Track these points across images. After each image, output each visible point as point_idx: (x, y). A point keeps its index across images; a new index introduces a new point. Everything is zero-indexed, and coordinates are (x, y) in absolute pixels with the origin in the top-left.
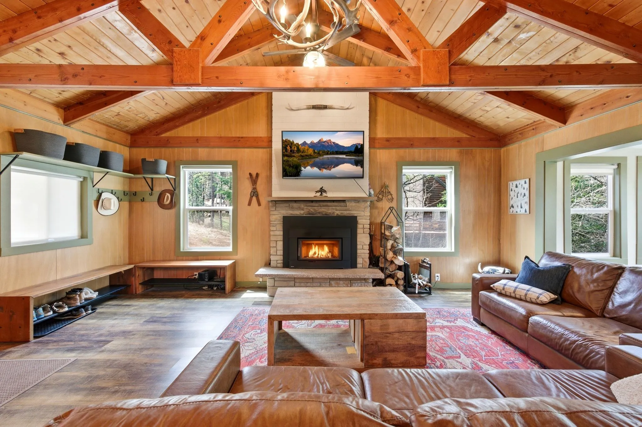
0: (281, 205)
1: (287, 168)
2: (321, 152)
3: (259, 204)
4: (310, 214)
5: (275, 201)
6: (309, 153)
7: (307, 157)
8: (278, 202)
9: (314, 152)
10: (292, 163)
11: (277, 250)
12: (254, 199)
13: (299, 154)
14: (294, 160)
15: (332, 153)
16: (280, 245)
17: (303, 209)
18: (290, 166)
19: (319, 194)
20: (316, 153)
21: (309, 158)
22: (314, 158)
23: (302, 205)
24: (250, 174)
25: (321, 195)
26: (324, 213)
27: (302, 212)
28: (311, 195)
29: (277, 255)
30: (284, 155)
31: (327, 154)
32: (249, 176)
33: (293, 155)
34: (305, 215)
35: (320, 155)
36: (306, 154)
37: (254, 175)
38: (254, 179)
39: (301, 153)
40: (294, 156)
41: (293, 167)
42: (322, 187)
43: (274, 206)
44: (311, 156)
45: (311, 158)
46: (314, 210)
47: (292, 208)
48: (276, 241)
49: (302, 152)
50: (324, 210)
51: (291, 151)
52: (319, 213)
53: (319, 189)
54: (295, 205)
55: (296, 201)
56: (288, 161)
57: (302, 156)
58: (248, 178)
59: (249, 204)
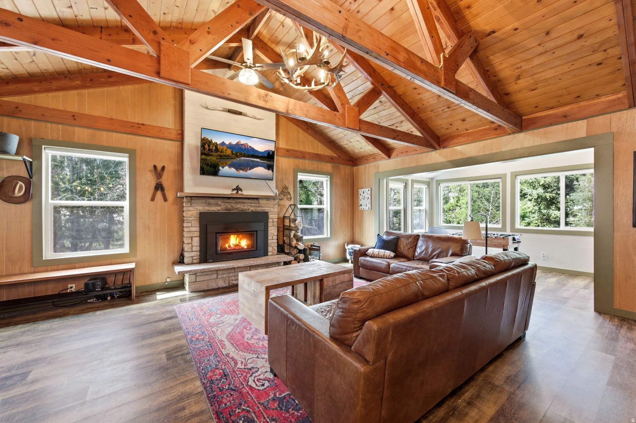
0: (198, 201)
1: (205, 166)
2: (238, 154)
3: (165, 200)
4: (227, 210)
5: (191, 197)
6: (228, 154)
7: (225, 157)
8: (193, 198)
9: (232, 154)
10: (210, 162)
11: (192, 246)
12: (159, 193)
13: (217, 154)
14: (213, 159)
15: (248, 156)
16: (196, 241)
17: (220, 206)
18: (207, 165)
19: (235, 192)
20: (234, 154)
21: (227, 158)
22: (232, 159)
23: (220, 202)
24: (155, 167)
25: (237, 192)
26: (240, 209)
27: (219, 208)
28: (228, 192)
29: (192, 251)
30: (202, 154)
31: (244, 156)
32: (153, 169)
33: (211, 153)
34: (221, 211)
35: (237, 157)
36: (224, 154)
37: (159, 168)
38: (158, 172)
39: (219, 153)
40: (212, 155)
41: (210, 166)
42: (238, 186)
43: (189, 202)
44: (229, 156)
45: (229, 158)
46: (232, 206)
47: (209, 204)
48: (192, 237)
49: (221, 152)
50: (240, 206)
51: (209, 150)
52: (236, 209)
53: (235, 187)
54: (212, 201)
55: (212, 198)
56: (205, 160)
57: (221, 156)
58: (150, 171)
59: (153, 199)
